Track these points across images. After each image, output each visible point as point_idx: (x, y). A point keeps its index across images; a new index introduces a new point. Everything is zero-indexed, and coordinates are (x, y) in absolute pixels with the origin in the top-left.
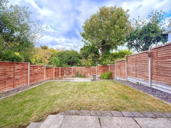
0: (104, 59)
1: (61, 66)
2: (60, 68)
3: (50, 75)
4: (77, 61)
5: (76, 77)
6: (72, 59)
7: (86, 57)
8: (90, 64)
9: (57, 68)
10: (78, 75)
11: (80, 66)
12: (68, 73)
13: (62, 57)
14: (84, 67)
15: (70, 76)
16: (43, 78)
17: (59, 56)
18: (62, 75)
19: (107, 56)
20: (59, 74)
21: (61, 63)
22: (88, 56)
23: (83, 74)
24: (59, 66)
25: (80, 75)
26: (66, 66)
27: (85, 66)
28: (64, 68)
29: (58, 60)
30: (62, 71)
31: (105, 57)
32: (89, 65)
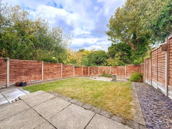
0: (136, 57)
1: (90, 65)
2: (89, 67)
3: (78, 73)
4: (104, 60)
5: (102, 76)
6: (99, 59)
7: (113, 56)
8: (116, 63)
9: (85, 68)
10: (104, 75)
11: (106, 65)
12: (95, 72)
13: (91, 58)
14: (111, 67)
15: (97, 75)
16: (73, 74)
17: (88, 57)
18: (91, 73)
19: (141, 52)
20: (88, 73)
21: (90, 63)
22: (115, 55)
23: (109, 74)
24: (88, 66)
25: (107, 75)
26: (93, 66)
27: (112, 65)
28: (92, 68)
29: (87, 60)
30: (90, 70)
31: (138, 54)
32: (116, 65)
